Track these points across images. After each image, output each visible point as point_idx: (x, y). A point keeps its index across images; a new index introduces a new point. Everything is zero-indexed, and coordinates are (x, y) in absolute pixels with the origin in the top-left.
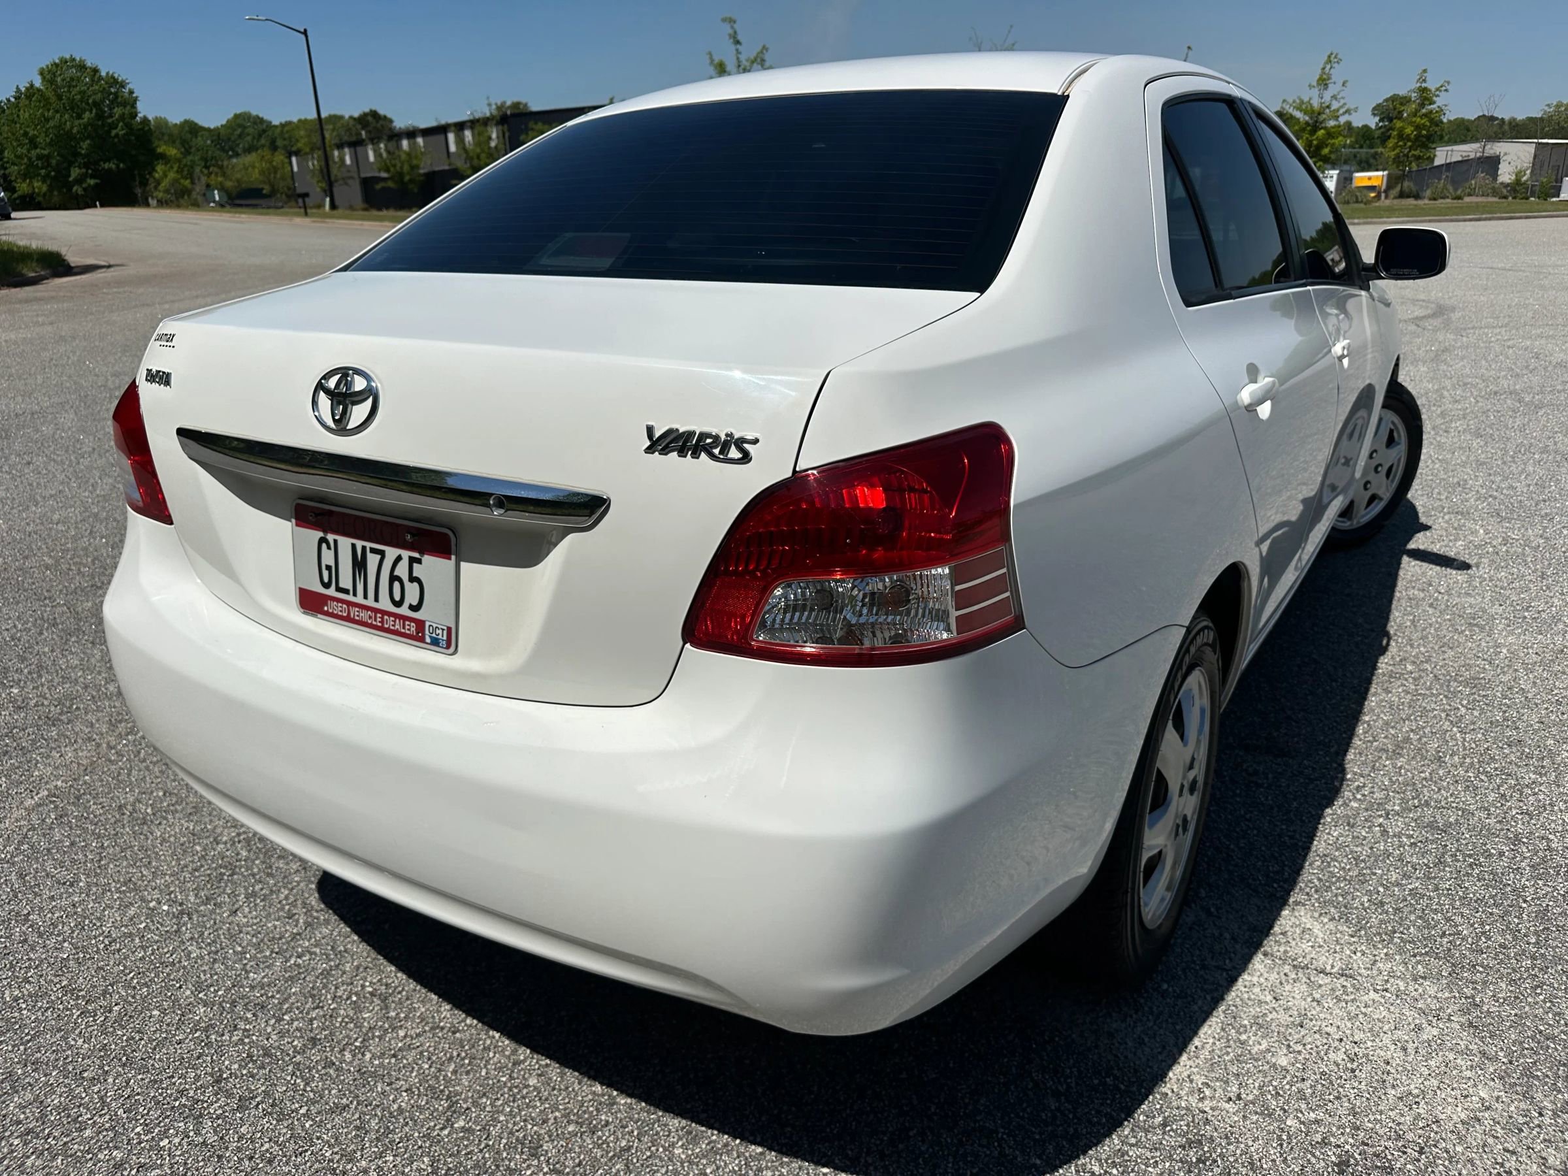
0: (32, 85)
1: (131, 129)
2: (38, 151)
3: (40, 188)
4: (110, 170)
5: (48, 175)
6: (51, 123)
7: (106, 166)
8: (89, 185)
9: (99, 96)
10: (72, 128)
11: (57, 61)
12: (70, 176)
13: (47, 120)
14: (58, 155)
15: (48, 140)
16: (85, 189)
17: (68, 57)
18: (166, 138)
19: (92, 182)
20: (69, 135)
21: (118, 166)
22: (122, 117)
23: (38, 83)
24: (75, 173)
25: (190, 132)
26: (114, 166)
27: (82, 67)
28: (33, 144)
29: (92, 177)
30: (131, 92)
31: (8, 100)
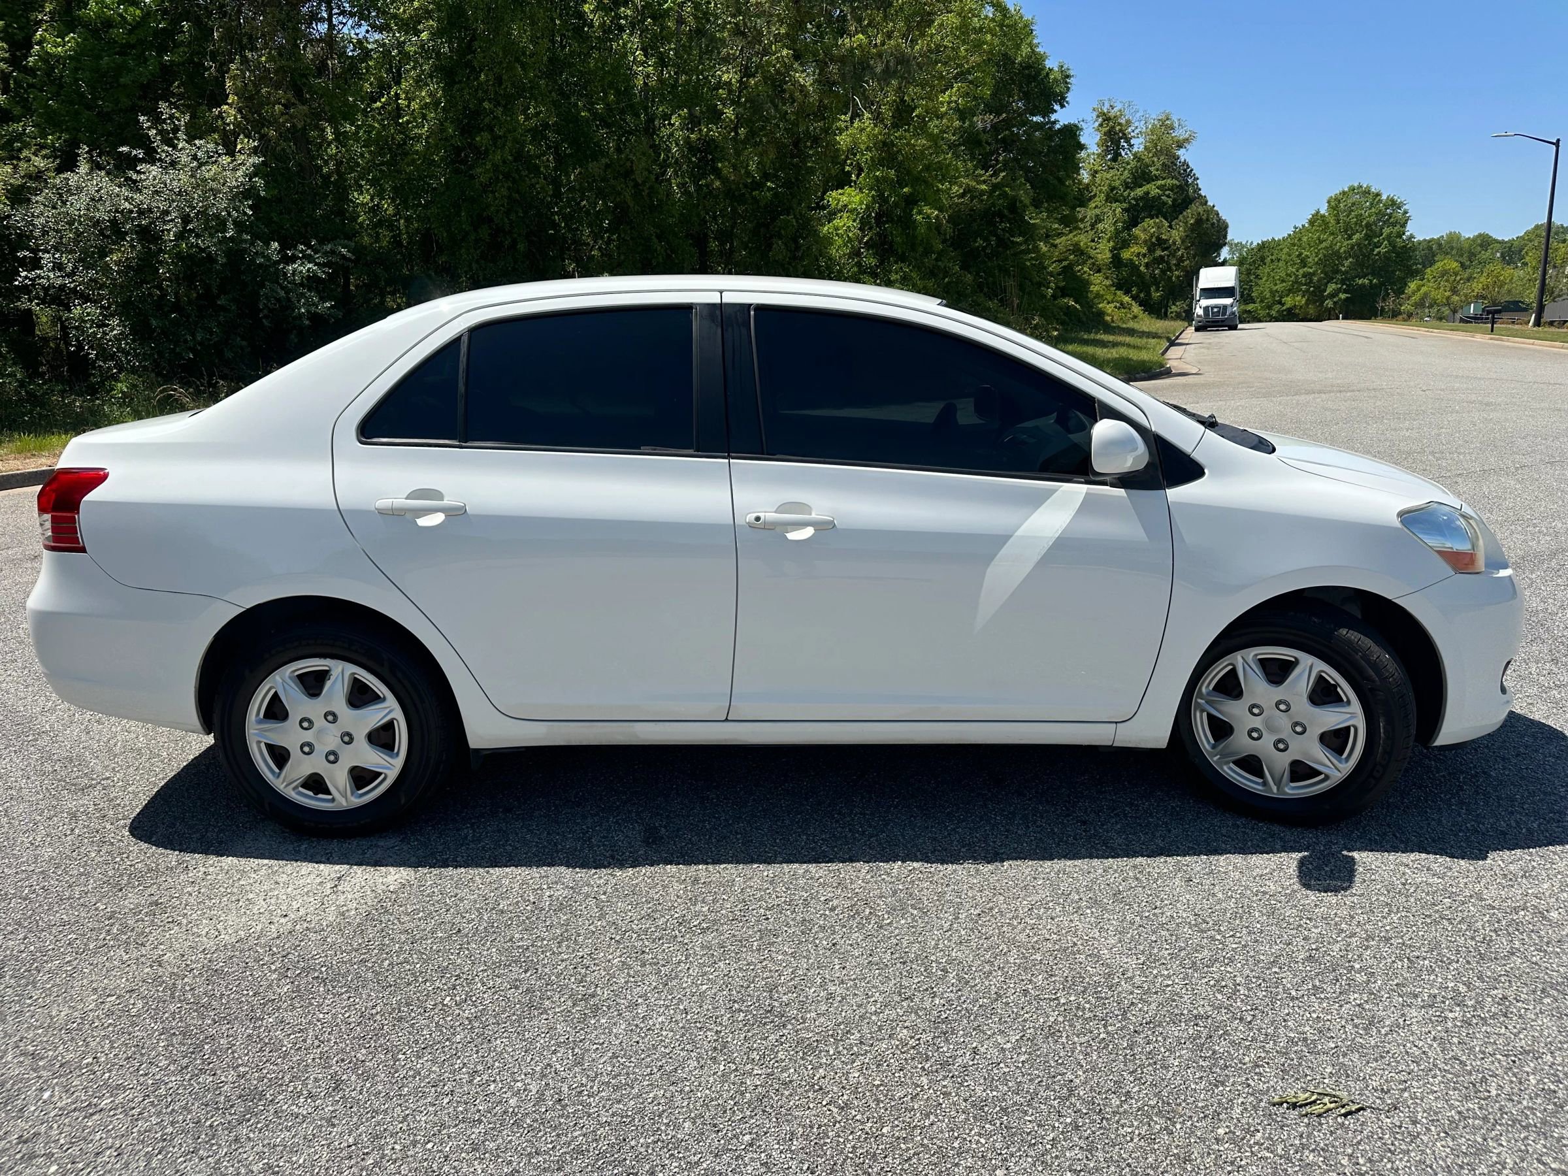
0: (1318, 212)
1: (1394, 247)
2: (1305, 269)
3: (1299, 302)
4: (1363, 285)
5: (1307, 291)
6: (1324, 245)
7: (1360, 282)
8: (1340, 299)
9: (1372, 219)
10: (1340, 248)
11: (1346, 189)
12: (1325, 291)
13: (1321, 242)
14: (1322, 273)
15: (1316, 259)
16: (1335, 303)
17: (1356, 185)
18: (1454, 252)
19: (1343, 296)
20: (1337, 254)
21: (1371, 281)
22: (1389, 236)
23: (1324, 210)
24: (1331, 287)
25: (1481, 245)
26: (1367, 282)
27: (1367, 192)
28: (1304, 264)
29: (1345, 291)
30: (1406, 212)
31: (1303, 226)
